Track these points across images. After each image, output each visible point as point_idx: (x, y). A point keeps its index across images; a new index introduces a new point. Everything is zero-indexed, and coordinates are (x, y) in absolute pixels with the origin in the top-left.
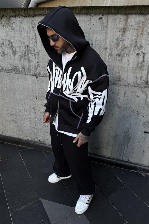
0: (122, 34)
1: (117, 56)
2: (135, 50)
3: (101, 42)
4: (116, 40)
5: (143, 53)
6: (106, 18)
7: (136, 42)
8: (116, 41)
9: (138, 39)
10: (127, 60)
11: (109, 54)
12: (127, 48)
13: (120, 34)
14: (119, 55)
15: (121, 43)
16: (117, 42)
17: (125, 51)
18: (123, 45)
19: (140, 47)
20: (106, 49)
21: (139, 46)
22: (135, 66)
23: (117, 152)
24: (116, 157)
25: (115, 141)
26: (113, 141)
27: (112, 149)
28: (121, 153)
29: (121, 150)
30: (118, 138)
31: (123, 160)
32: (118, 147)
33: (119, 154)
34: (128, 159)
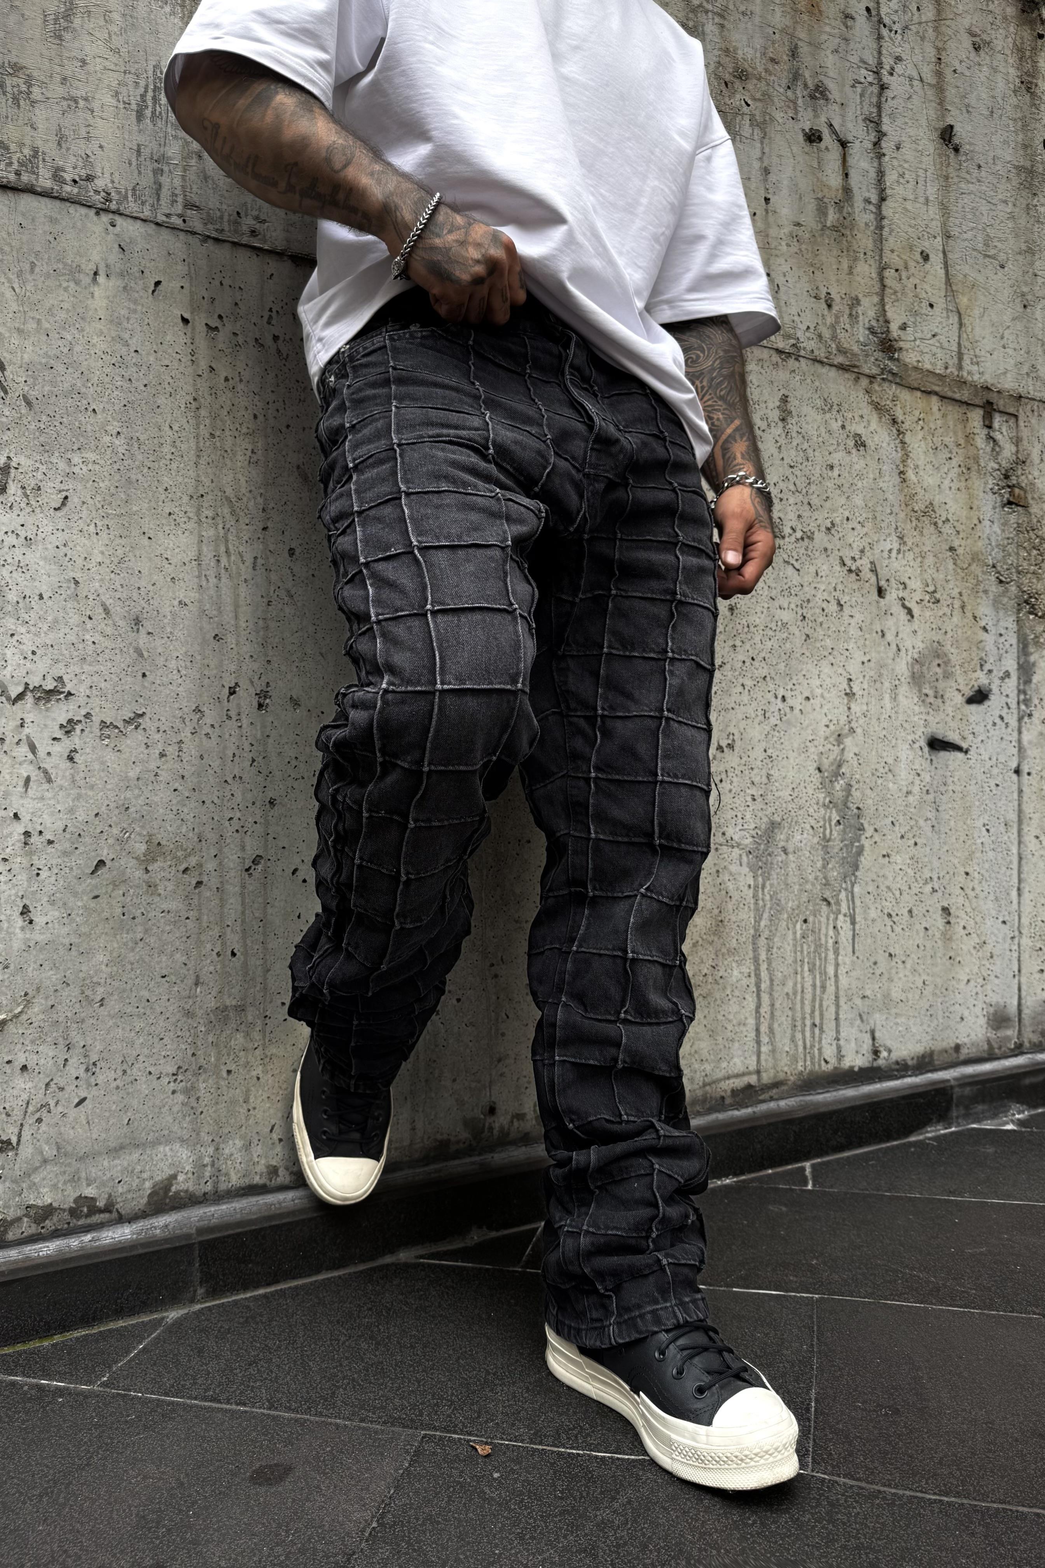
21: (811, 84)
23: (795, 993)
24: (795, 1059)
25: (772, 885)
26: (756, 887)
27: (753, 980)
28: (821, 1000)
29: (815, 965)
30: (785, 851)
31: (847, 1063)
32: (795, 946)
33: (808, 1016)
34: (870, 1042)
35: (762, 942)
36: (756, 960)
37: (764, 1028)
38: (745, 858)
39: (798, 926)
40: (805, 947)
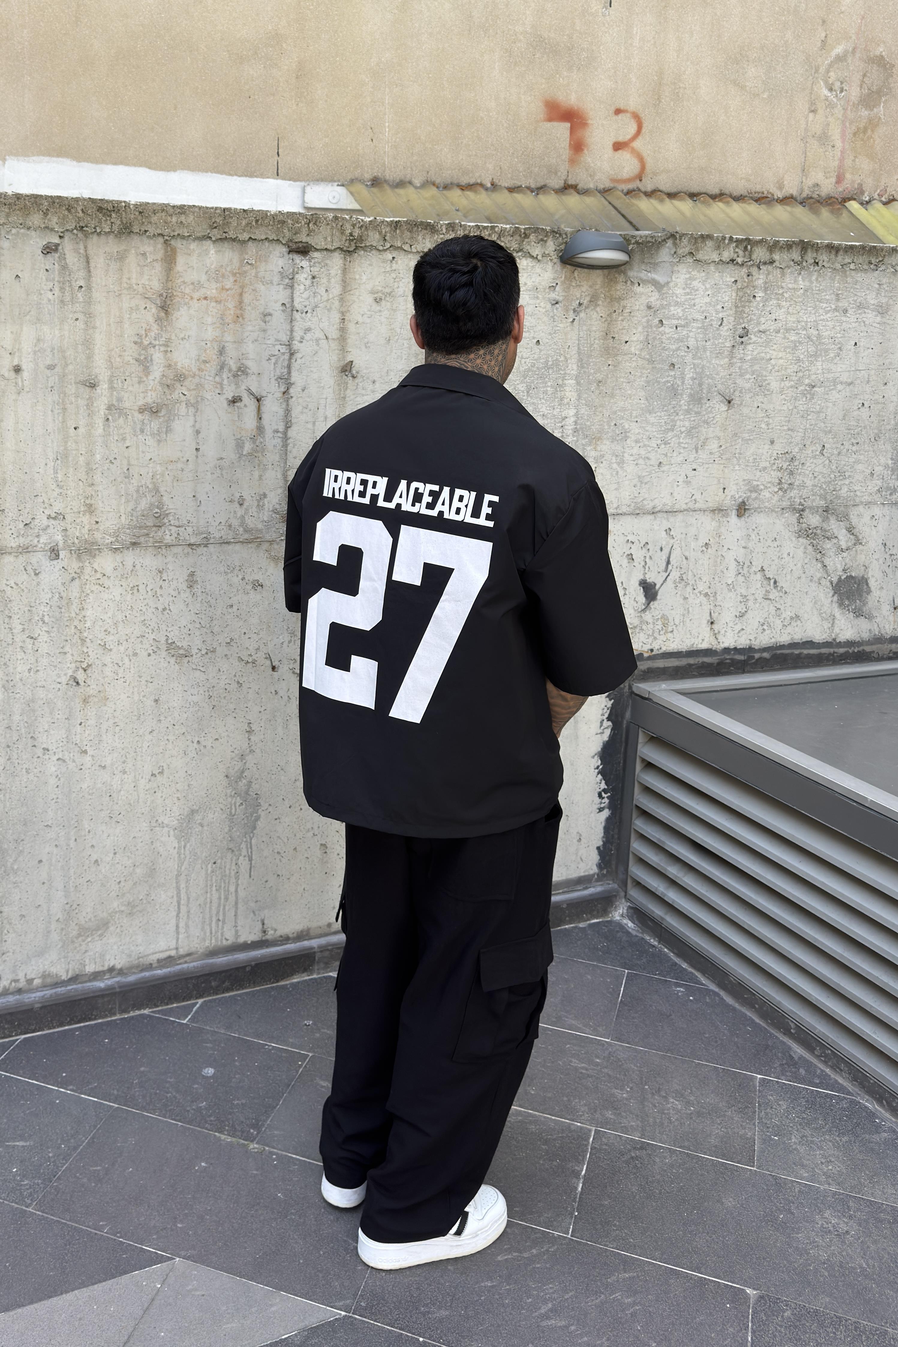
0: (158, 320)
1: (147, 416)
2: (221, 384)
3: (64, 358)
4: (135, 343)
5: (252, 394)
6: (76, 251)
7: (222, 351)
8: (135, 347)
9: (228, 338)
10: (190, 431)
11: (109, 408)
12: (185, 378)
13: (151, 320)
14: (153, 411)
15: (158, 356)
16: (140, 355)
17: (179, 389)
18: (170, 366)
19: (239, 369)
20: (93, 386)
21: (234, 368)
22: (230, 454)
23: (205, 904)
24: (204, 940)
25: (191, 846)
26: (179, 848)
27: (175, 899)
28: (224, 906)
29: (220, 887)
30: (202, 825)
31: (241, 940)
32: (206, 878)
33: (214, 916)
34: (261, 926)
35: (183, 878)
36: (178, 888)
37: (182, 925)
38: (172, 833)
39: (210, 866)
40: (214, 878)
